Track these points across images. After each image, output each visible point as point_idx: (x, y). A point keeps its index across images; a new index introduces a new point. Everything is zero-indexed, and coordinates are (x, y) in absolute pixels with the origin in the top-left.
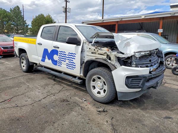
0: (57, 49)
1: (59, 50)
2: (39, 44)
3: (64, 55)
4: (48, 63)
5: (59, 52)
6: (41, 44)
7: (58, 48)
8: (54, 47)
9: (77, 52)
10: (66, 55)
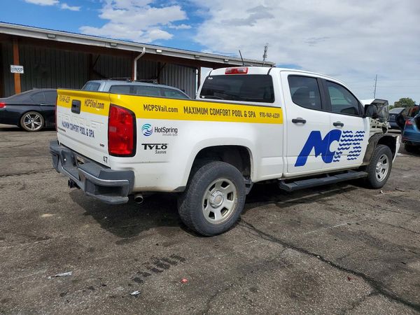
0: (338, 128)
1: (342, 129)
2: (295, 121)
3: (349, 138)
4: (315, 164)
5: (343, 134)
6: (304, 122)
7: (342, 125)
8: (335, 124)
9: (366, 128)
10: (351, 136)
